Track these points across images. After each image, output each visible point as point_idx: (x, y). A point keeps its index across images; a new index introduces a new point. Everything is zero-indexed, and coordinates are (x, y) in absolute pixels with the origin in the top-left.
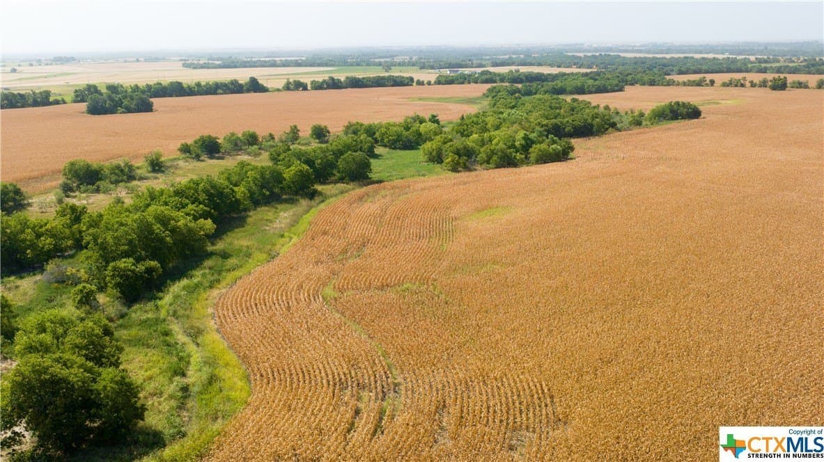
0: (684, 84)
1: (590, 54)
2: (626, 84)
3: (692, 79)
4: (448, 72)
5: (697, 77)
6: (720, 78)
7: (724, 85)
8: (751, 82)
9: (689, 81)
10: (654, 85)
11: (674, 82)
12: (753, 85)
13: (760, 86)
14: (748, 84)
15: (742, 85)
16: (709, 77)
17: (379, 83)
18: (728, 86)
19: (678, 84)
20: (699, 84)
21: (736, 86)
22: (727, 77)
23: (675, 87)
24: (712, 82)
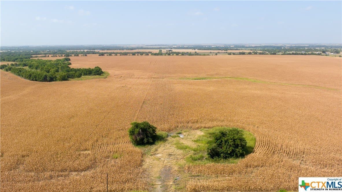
7: (52, 56)
9: (42, 56)
11: (38, 56)
13: (61, 56)
14: (58, 56)
20: (45, 56)
24: (48, 56)
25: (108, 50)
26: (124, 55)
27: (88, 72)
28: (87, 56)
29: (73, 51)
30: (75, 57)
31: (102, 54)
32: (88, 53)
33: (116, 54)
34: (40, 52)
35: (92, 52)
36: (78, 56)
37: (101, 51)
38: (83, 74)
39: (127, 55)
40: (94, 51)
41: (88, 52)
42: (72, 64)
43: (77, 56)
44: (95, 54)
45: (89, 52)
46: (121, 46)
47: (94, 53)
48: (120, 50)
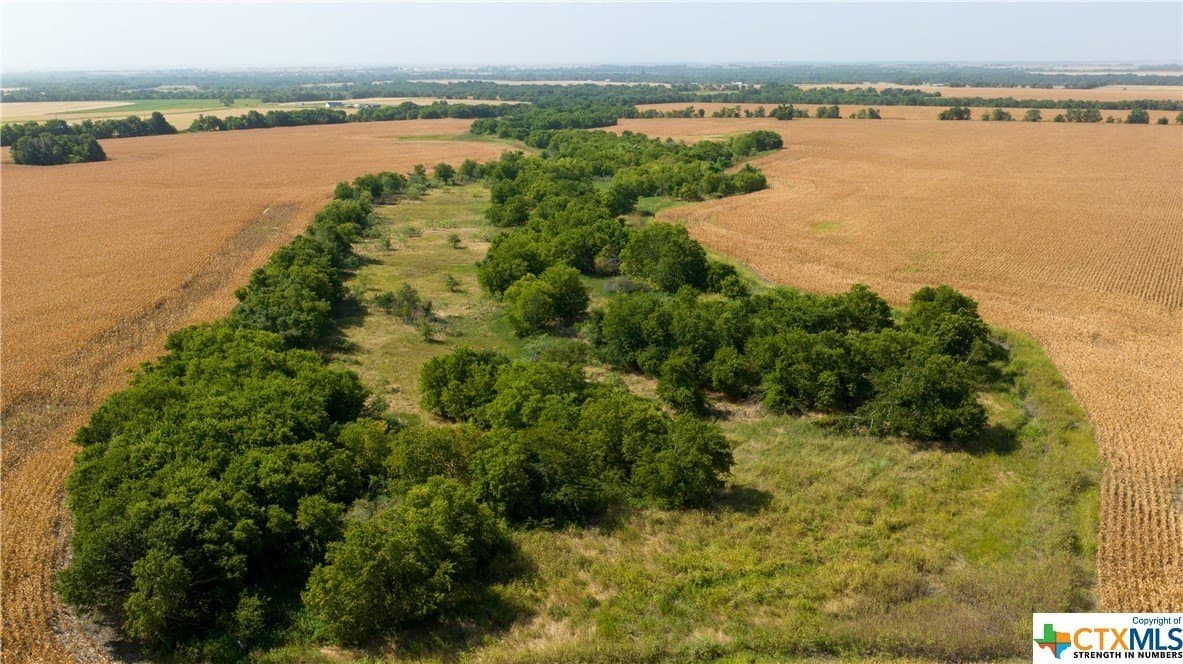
0: (670, 115)
1: (456, 81)
2: (620, 117)
3: (678, 110)
4: (327, 106)
5: (683, 107)
6: (711, 108)
7: (716, 115)
8: (747, 112)
9: (674, 111)
10: (633, 118)
11: (657, 113)
12: (749, 115)
13: (757, 116)
14: (743, 114)
15: (737, 116)
16: (697, 106)
17: (311, 119)
18: (721, 116)
19: (663, 116)
20: (687, 114)
21: (730, 116)
22: (718, 107)
23: (658, 120)
24: (702, 113)
25: (978, 85)
26: (1079, 121)
27: (826, 376)
28: (879, 118)
29: (825, 86)
30: (822, 120)
31: (959, 111)
32: (890, 98)
33: (1034, 111)
34: (699, 89)
35: (908, 93)
36: (838, 117)
37: (948, 92)
38: (770, 387)
39: (1096, 119)
40: (916, 88)
41: (888, 97)
42: (769, 181)
43: (831, 116)
44: (923, 104)
45: (895, 95)
46: (1028, 69)
47: (915, 100)
48: (1034, 86)
